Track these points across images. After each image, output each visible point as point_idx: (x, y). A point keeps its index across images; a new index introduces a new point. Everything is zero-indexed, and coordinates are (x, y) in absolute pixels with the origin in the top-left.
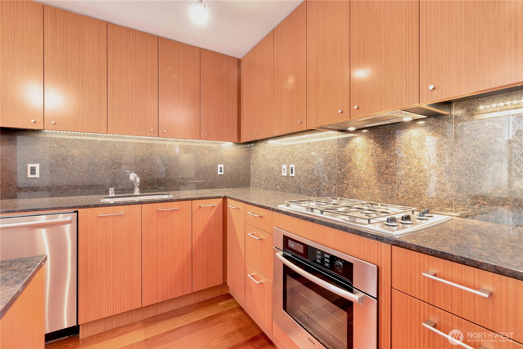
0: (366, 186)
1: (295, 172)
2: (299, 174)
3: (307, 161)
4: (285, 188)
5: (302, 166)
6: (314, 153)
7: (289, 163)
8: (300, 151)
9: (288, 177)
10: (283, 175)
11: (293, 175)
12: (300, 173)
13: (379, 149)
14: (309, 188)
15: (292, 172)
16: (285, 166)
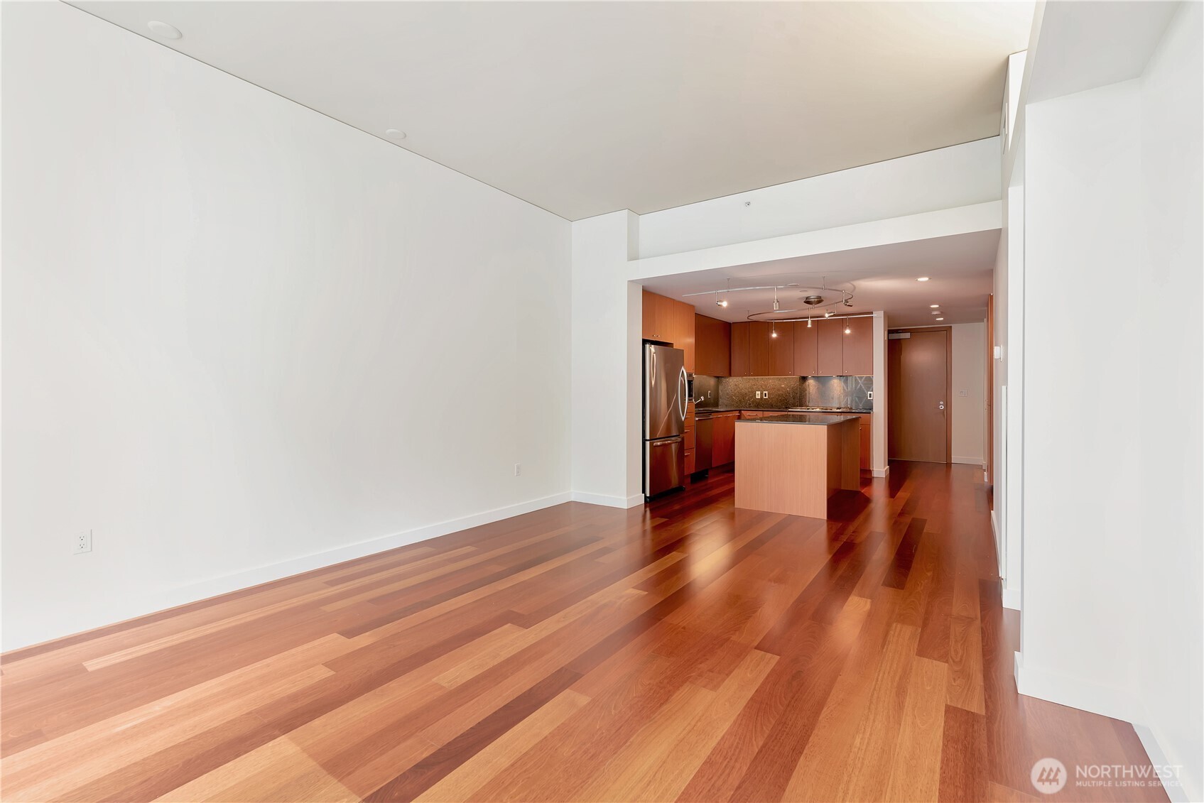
0: (816, 401)
1: (768, 395)
3: (778, 390)
4: (759, 405)
5: (774, 392)
6: (783, 386)
7: (763, 391)
8: (773, 384)
9: (761, 398)
11: (767, 397)
12: (772, 396)
13: (821, 386)
14: (779, 404)
15: (765, 396)
16: (759, 392)
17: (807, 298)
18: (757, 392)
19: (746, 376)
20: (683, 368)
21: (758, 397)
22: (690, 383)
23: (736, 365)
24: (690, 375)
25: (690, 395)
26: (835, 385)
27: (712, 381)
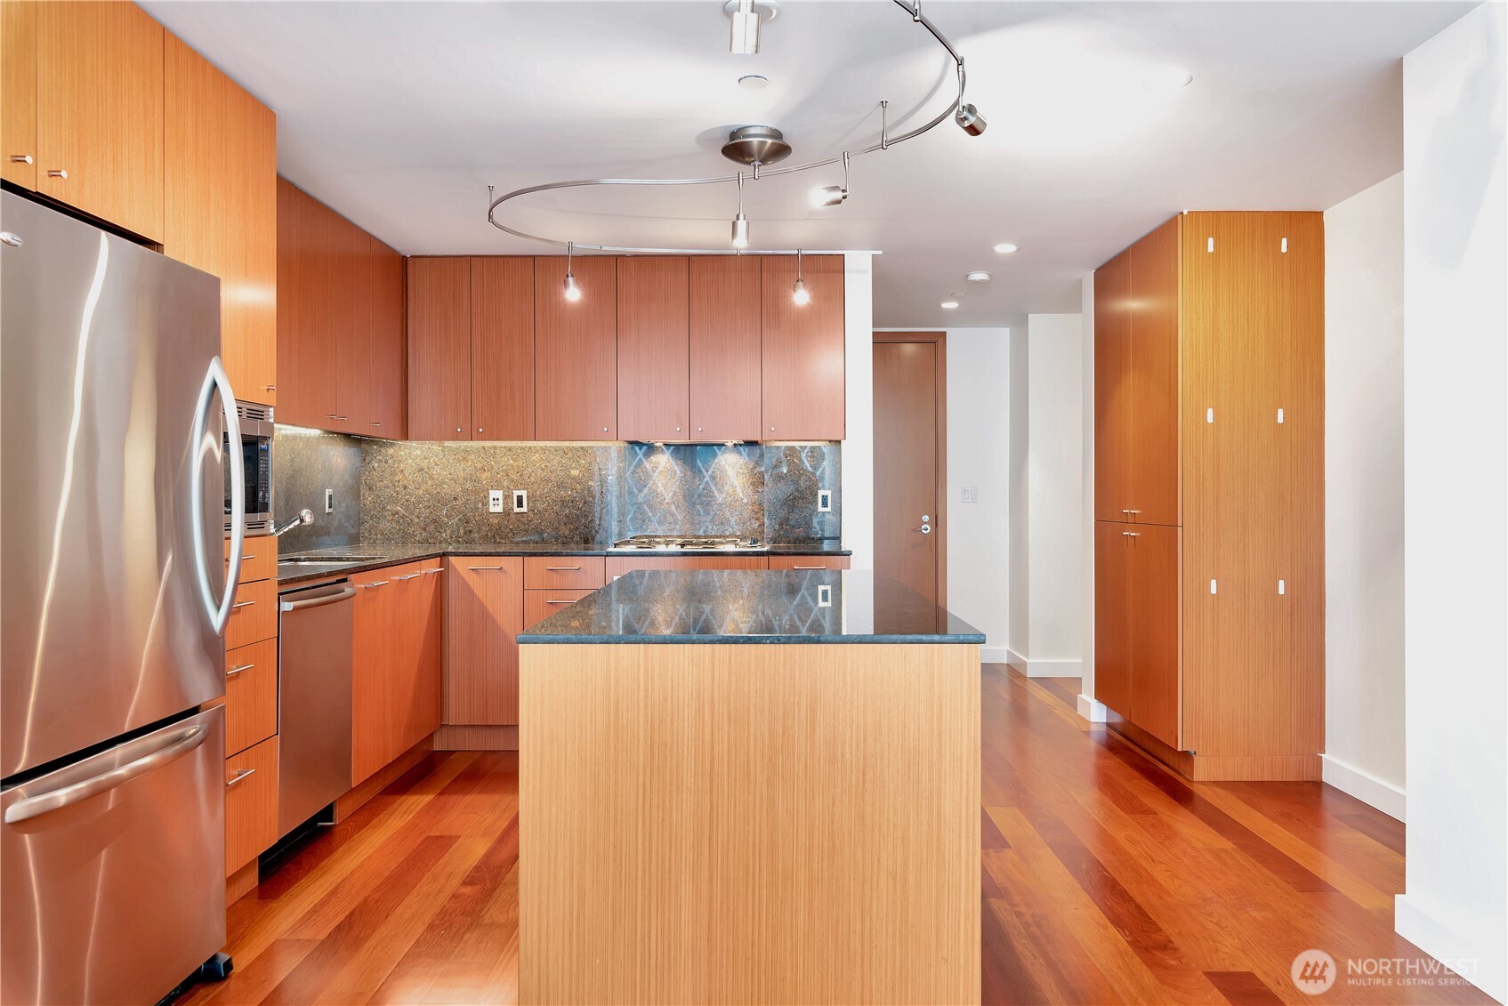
0: (672, 520)
1: (528, 504)
2: (540, 508)
3: (561, 486)
4: (497, 537)
5: (547, 493)
6: (575, 473)
7: (512, 487)
8: (543, 466)
9: (507, 513)
10: (492, 509)
11: (524, 509)
12: (540, 506)
13: (689, 473)
14: (565, 531)
15: (520, 504)
16: (499, 494)
17: (733, 135)
18: (493, 494)
19: (456, 438)
20: (214, 371)
21: (497, 508)
22: (254, 448)
23: (423, 403)
24: (252, 413)
25: (254, 504)
26: (731, 472)
27: (339, 457)
